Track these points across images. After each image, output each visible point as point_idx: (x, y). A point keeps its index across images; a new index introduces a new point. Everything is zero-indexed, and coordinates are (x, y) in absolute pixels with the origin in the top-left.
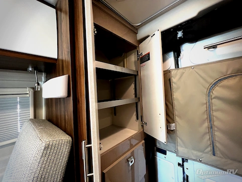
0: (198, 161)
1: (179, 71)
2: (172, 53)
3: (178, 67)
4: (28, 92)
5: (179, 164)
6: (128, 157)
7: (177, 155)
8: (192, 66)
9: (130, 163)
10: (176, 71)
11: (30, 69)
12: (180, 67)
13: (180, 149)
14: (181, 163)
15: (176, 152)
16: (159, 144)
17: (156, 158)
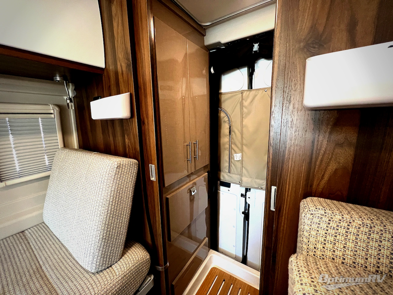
0: (260, 189)
1: (252, 93)
2: (246, 69)
3: (251, 88)
4: (52, 112)
5: (242, 195)
6: (190, 187)
7: (241, 186)
8: (265, 88)
9: (192, 192)
10: (248, 93)
11: (58, 79)
12: (253, 88)
13: (245, 179)
14: (244, 193)
15: (240, 184)
16: (224, 177)
17: (219, 192)
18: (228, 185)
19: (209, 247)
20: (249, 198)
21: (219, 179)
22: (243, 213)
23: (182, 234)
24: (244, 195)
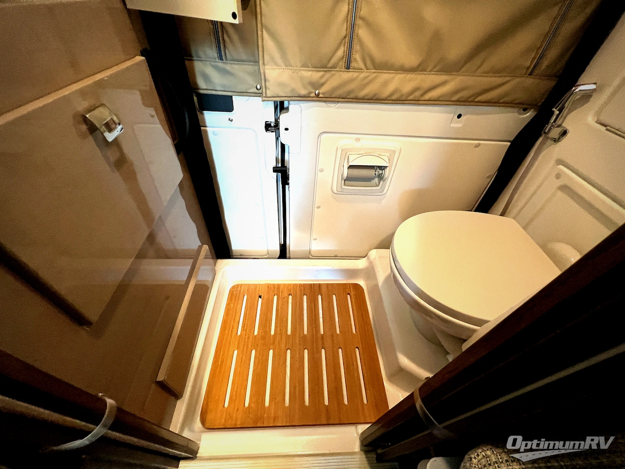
5: (268, 127)
13: (273, 73)
16: (206, 78)
17: (206, 132)
18: (224, 104)
19: (213, 258)
20: (287, 129)
21: (193, 88)
22: (276, 170)
23: (141, 255)
24: (272, 125)
